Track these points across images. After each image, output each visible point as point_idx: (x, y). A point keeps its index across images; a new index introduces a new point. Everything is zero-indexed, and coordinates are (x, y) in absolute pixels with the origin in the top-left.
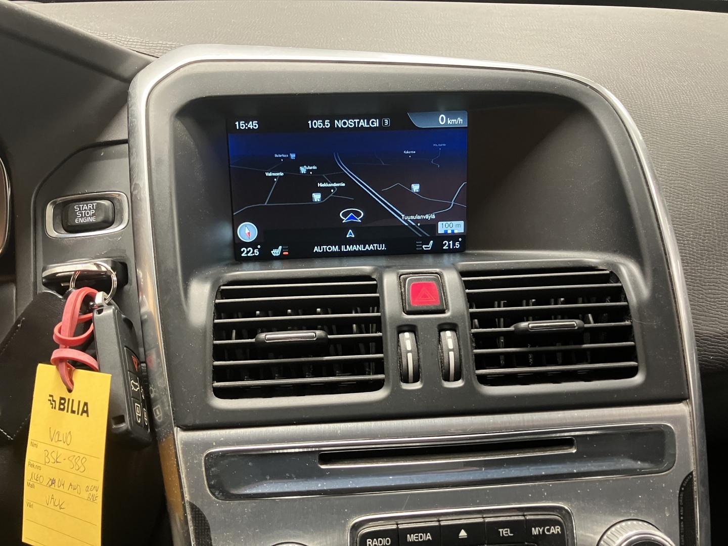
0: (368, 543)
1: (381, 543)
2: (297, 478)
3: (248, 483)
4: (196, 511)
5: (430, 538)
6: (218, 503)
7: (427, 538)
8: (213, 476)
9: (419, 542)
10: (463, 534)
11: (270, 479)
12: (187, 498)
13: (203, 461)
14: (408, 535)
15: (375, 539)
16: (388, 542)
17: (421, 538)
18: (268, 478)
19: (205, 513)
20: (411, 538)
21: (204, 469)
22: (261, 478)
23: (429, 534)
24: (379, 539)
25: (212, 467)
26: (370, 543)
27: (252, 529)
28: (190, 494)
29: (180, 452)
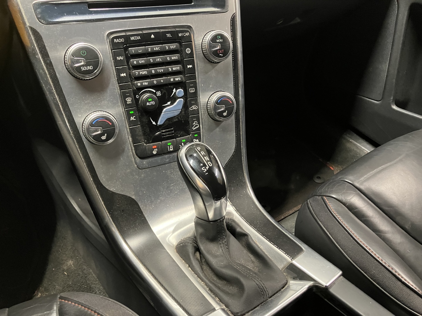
0: (115, 41)
1: (120, 41)
2: (79, 14)
3: (57, 17)
4: (33, 30)
5: (140, 38)
6: (44, 26)
7: (139, 38)
8: (39, 13)
9: (135, 40)
10: (153, 36)
11: (66, 15)
12: (28, 24)
13: (32, 7)
14: (131, 37)
15: (117, 39)
16: (123, 40)
17: (136, 38)
18: (65, 14)
19: (38, 31)
20: (132, 38)
21: (33, 10)
22: (62, 15)
23: (139, 37)
24: (119, 39)
25: (37, 9)
26: (116, 41)
27: (63, 37)
28: (29, 22)
29: (20, 3)
